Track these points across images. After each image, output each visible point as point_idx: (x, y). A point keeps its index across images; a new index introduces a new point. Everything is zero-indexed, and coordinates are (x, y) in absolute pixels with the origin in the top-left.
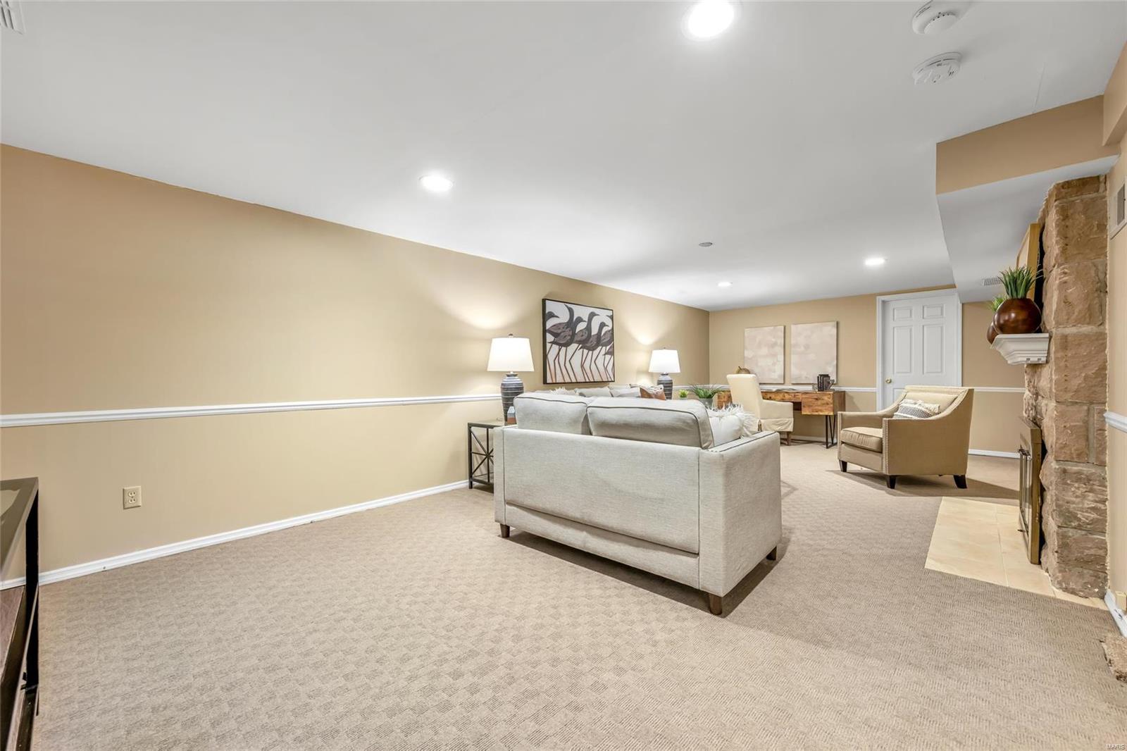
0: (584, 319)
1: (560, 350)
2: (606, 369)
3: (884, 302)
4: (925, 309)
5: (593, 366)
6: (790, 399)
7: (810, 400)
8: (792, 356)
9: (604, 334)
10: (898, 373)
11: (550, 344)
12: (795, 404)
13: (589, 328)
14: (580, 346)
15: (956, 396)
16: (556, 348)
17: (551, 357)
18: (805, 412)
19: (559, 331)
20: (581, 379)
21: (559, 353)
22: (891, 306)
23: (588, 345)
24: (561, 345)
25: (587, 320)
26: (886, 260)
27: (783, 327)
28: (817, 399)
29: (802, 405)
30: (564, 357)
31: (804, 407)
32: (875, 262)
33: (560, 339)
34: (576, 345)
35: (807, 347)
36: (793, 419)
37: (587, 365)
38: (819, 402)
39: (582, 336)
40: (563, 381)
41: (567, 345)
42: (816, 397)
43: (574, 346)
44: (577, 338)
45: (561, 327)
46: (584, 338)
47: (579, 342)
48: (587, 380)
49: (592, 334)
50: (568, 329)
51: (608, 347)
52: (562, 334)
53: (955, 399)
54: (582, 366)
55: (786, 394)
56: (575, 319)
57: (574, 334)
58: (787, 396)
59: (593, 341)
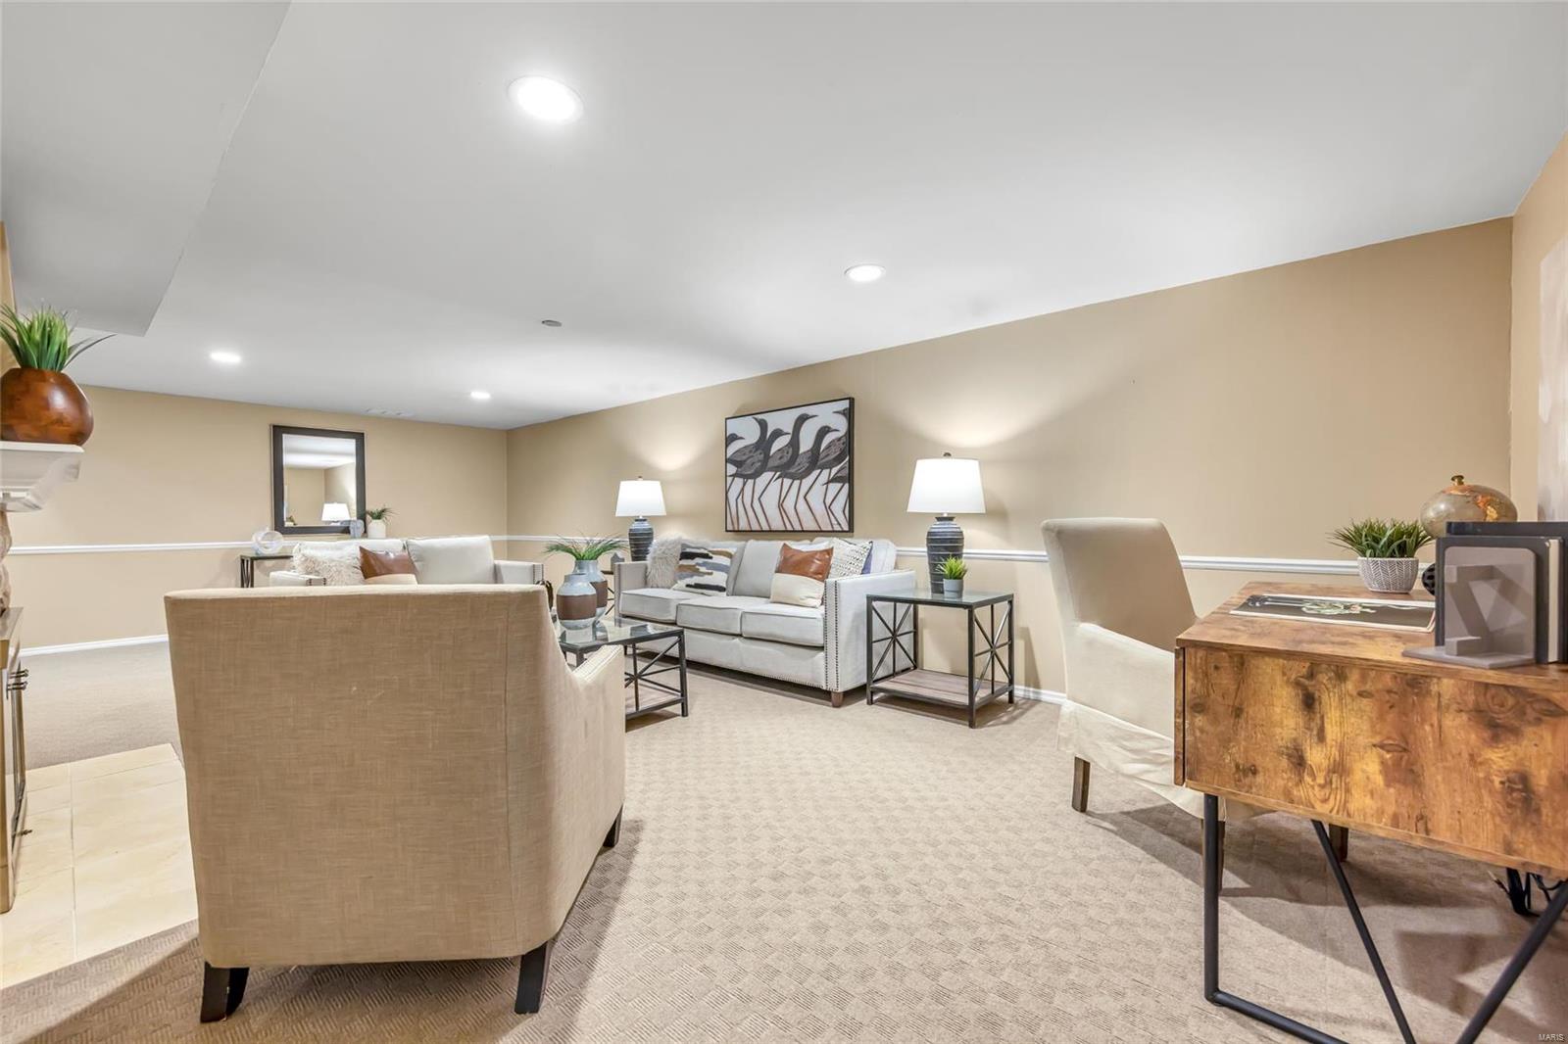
0: (785, 431)
1: (744, 484)
2: (828, 509)
5: (802, 506)
9: (828, 447)
11: (731, 478)
13: (795, 443)
14: (778, 474)
16: (739, 481)
17: (733, 494)
19: (744, 458)
20: (777, 525)
21: (743, 489)
23: (792, 470)
24: (746, 477)
25: (791, 431)
30: (751, 493)
33: (745, 470)
34: (771, 474)
37: (789, 505)
39: (781, 458)
40: (748, 529)
41: (755, 475)
43: (767, 476)
44: (771, 463)
45: (747, 451)
46: (785, 460)
47: (775, 469)
48: (789, 528)
49: (801, 451)
50: (759, 452)
51: (835, 470)
52: (748, 461)
54: (780, 506)
56: (769, 434)
57: (767, 457)
59: (803, 462)
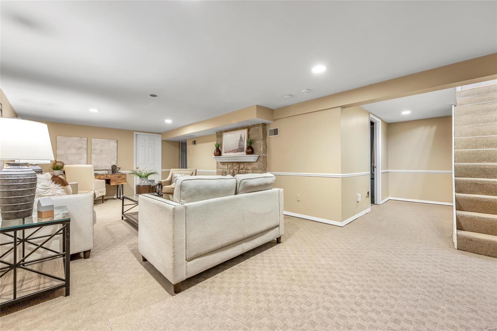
3: (136, 134)
4: (150, 140)
6: (104, 178)
7: (115, 178)
8: (92, 155)
10: (141, 164)
12: (106, 180)
15: (192, 172)
18: (113, 184)
22: (139, 136)
26: (172, 121)
27: (86, 138)
28: (119, 177)
29: (111, 181)
31: (112, 181)
32: (168, 121)
35: (101, 151)
36: (105, 188)
38: (120, 179)
42: (118, 176)
53: (193, 173)
55: (101, 176)
58: (102, 177)
